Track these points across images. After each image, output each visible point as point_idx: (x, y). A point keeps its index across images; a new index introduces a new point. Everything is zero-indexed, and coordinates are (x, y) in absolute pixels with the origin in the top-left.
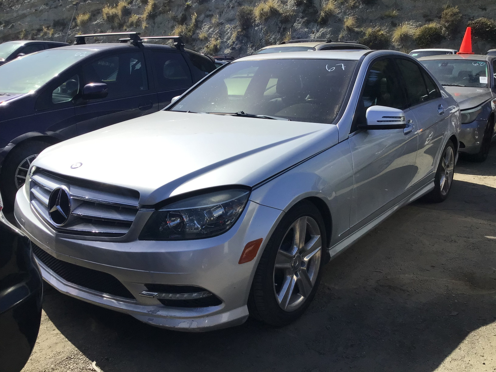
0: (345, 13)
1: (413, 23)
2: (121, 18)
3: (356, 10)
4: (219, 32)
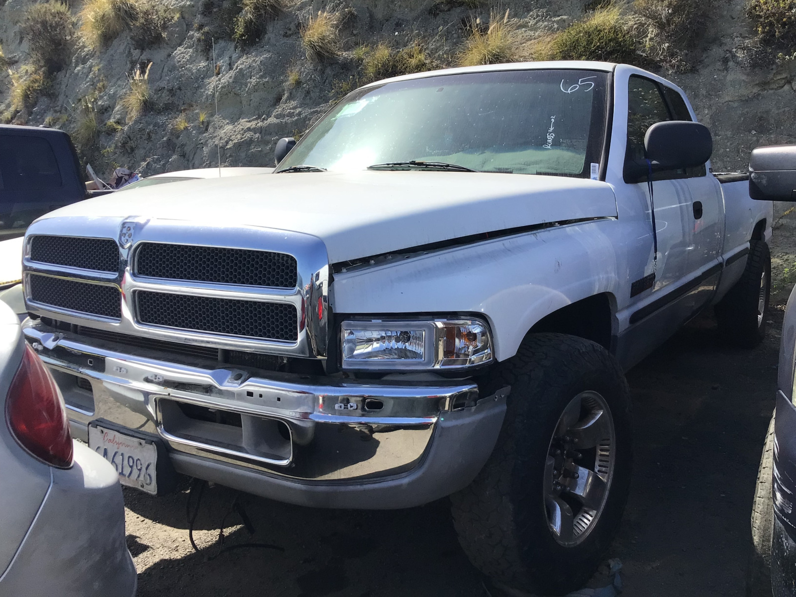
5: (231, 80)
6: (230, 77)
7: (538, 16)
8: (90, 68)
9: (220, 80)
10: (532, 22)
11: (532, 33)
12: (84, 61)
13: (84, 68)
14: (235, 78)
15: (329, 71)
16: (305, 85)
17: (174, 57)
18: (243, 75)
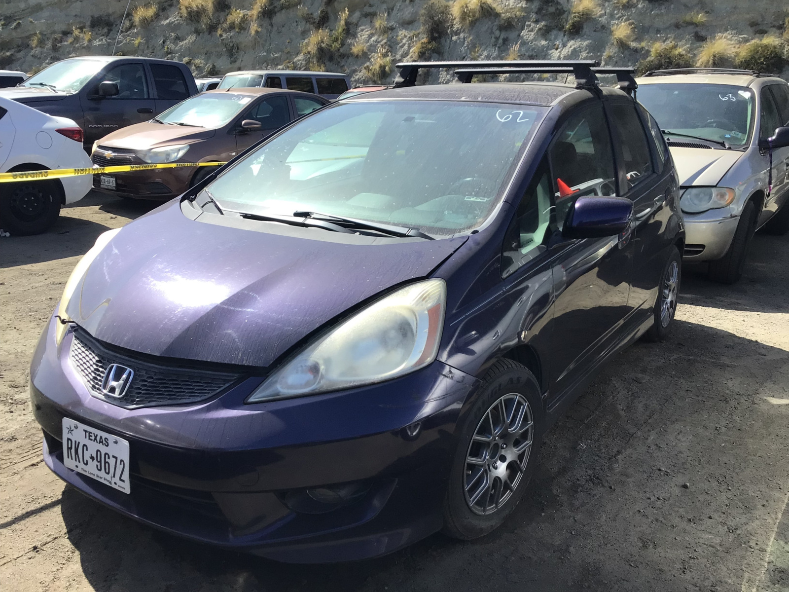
0: (612, 16)
1: (732, 36)
2: (213, 15)
3: (632, 11)
4: (388, 43)
5: (570, 53)
6: (569, 52)
7: (732, 34)
8: (464, 38)
9: (560, 52)
10: (729, 37)
11: (730, 42)
12: (457, 33)
13: (459, 38)
14: (572, 52)
15: (626, 52)
16: (614, 58)
17: (522, 37)
18: (576, 51)
